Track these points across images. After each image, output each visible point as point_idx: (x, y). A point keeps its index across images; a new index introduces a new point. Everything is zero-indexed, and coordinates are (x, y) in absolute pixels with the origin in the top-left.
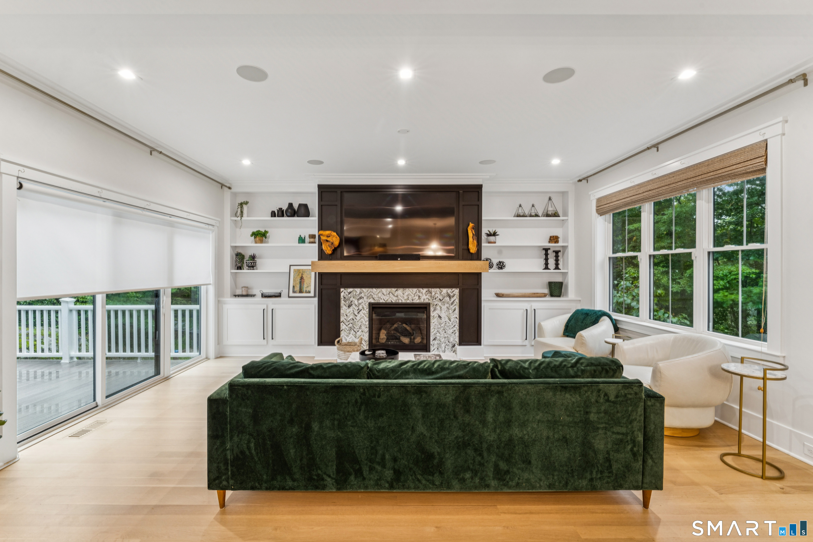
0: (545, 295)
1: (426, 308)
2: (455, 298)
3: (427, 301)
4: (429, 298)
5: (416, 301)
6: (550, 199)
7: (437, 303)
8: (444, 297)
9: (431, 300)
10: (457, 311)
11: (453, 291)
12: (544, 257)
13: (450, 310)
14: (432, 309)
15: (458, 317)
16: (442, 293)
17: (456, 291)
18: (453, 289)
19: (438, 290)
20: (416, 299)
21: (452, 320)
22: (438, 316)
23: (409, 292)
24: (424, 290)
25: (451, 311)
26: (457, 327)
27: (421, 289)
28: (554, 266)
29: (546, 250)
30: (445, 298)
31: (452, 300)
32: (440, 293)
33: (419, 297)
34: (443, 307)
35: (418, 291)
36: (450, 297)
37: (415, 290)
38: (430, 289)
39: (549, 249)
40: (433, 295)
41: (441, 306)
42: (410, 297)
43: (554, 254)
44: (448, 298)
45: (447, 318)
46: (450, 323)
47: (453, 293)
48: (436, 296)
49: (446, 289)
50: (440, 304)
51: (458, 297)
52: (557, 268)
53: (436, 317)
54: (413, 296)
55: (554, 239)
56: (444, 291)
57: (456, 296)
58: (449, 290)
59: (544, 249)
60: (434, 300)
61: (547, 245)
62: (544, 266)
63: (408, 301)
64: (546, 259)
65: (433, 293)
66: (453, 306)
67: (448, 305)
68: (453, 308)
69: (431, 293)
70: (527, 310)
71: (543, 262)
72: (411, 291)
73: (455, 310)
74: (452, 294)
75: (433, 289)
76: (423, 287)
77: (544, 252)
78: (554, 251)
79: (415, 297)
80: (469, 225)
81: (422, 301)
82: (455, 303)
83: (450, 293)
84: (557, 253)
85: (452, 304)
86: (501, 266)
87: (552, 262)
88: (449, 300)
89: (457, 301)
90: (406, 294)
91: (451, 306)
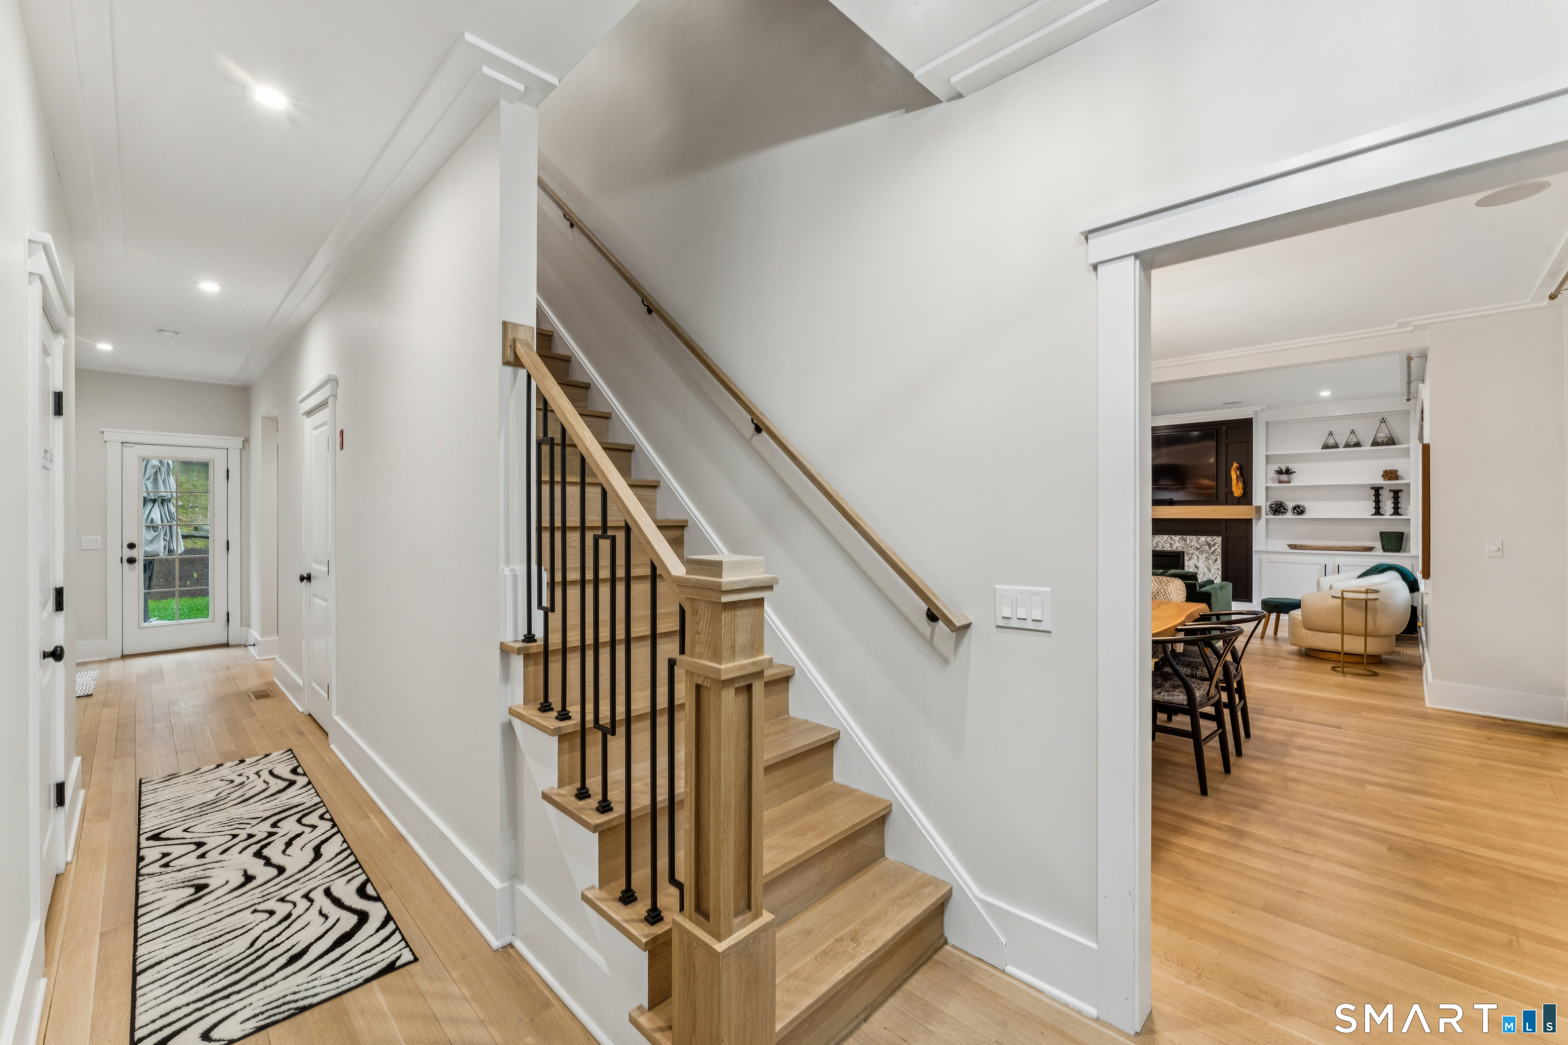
0: (1370, 549)
1: (1179, 556)
2: (1217, 547)
3: (1180, 549)
4: (1183, 546)
5: (1167, 548)
6: (1383, 421)
7: (1192, 552)
8: (1202, 546)
9: (1186, 548)
10: (1219, 562)
11: (1214, 539)
12: (1373, 498)
13: (1210, 560)
14: (1186, 558)
15: (1220, 569)
16: (1200, 541)
17: (1219, 540)
18: (1214, 537)
19: (1194, 538)
20: (1167, 547)
21: (1212, 571)
22: (1194, 566)
23: (1159, 539)
24: (1177, 538)
25: (1211, 562)
26: (1219, 579)
27: (1173, 536)
28: (1392, 511)
29: (1377, 490)
30: (1204, 547)
31: (1213, 549)
32: (1197, 541)
33: (1171, 544)
34: (1201, 557)
35: (1169, 538)
36: (1210, 546)
37: (1166, 537)
38: (1185, 536)
39: (1382, 488)
40: (1187, 543)
41: (1198, 555)
42: (1160, 544)
43: (1392, 494)
44: (1208, 547)
45: (1206, 568)
46: (1210, 574)
47: (1214, 541)
48: (1192, 544)
49: (1205, 537)
50: (1197, 553)
51: (1221, 546)
52: (1396, 511)
53: (1192, 567)
54: (1164, 543)
55: (1391, 475)
56: (1203, 539)
57: (1217, 544)
58: (1209, 539)
59: (1372, 488)
60: (1189, 549)
61: (1380, 481)
62: (1373, 511)
63: (1158, 549)
64: (1377, 502)
65: (1188, 541)
66: (1213, 555)
67: (1207, 555)
68: (1214, 558)
69: (1185, 541)
70: (1325, 565)
71: (1373, 505)
72: (1162, 538)
73: (1216, 560)
74: (1212, 543)
75: (1188, 537)
76: (1176, 534)
77: (1373, 492)
78: (1390, 491)
79: (1166, 545)
80: (1233, 465)
81: (1175, 549)
82: (1217, 553)
83: (1210, 542)
84: (1396, 494)
85: (1213, 553)
86: (1299, 510)
87: (1388, 505)
88: (1208, 550)
89: (1219, 550)
90: (1156, 540)
91: (1212, 556)
